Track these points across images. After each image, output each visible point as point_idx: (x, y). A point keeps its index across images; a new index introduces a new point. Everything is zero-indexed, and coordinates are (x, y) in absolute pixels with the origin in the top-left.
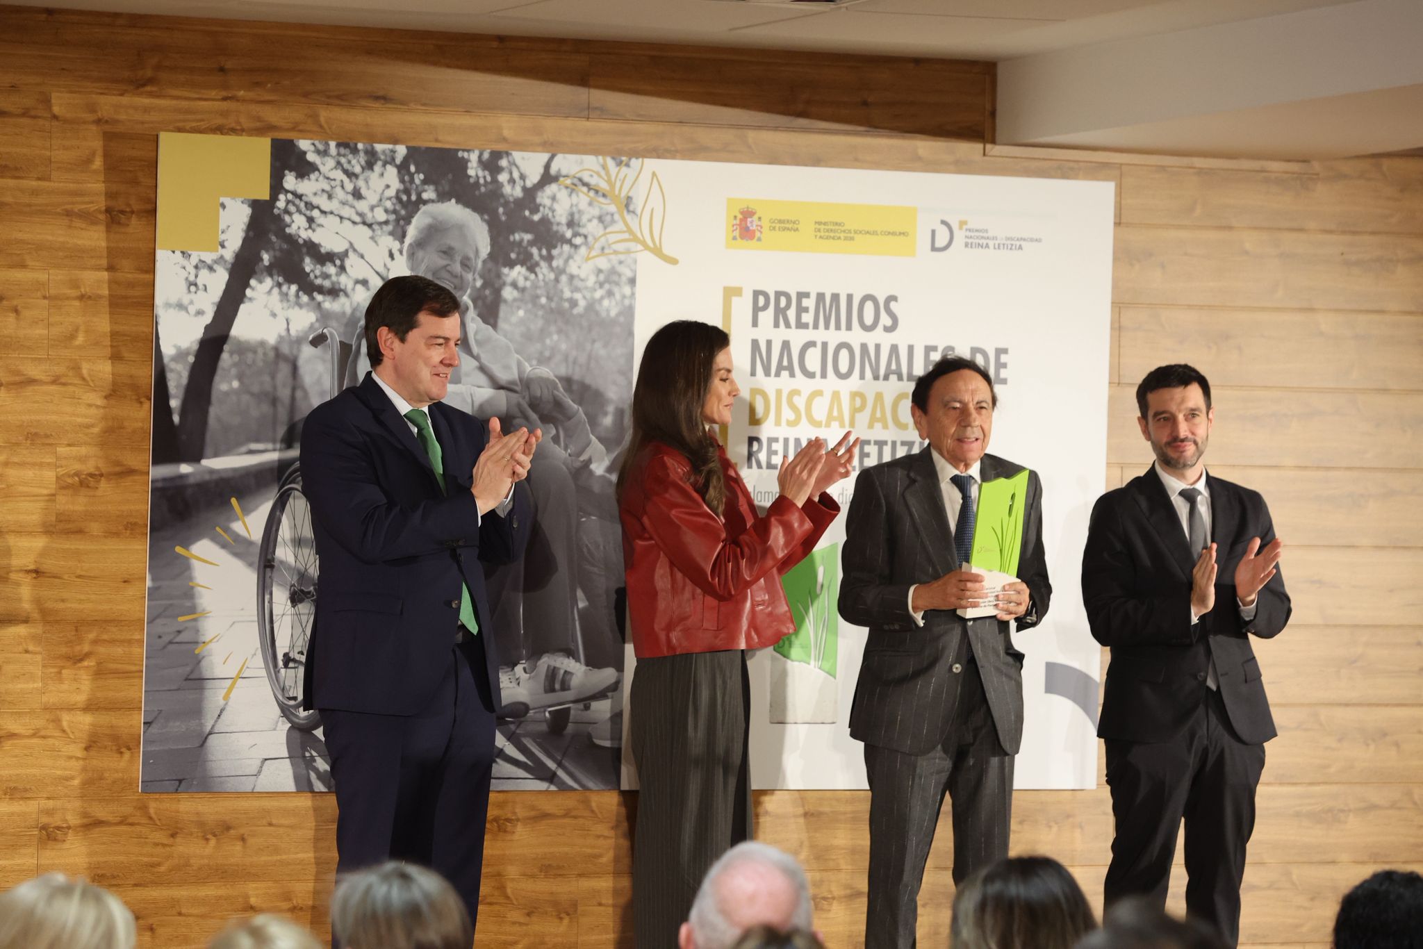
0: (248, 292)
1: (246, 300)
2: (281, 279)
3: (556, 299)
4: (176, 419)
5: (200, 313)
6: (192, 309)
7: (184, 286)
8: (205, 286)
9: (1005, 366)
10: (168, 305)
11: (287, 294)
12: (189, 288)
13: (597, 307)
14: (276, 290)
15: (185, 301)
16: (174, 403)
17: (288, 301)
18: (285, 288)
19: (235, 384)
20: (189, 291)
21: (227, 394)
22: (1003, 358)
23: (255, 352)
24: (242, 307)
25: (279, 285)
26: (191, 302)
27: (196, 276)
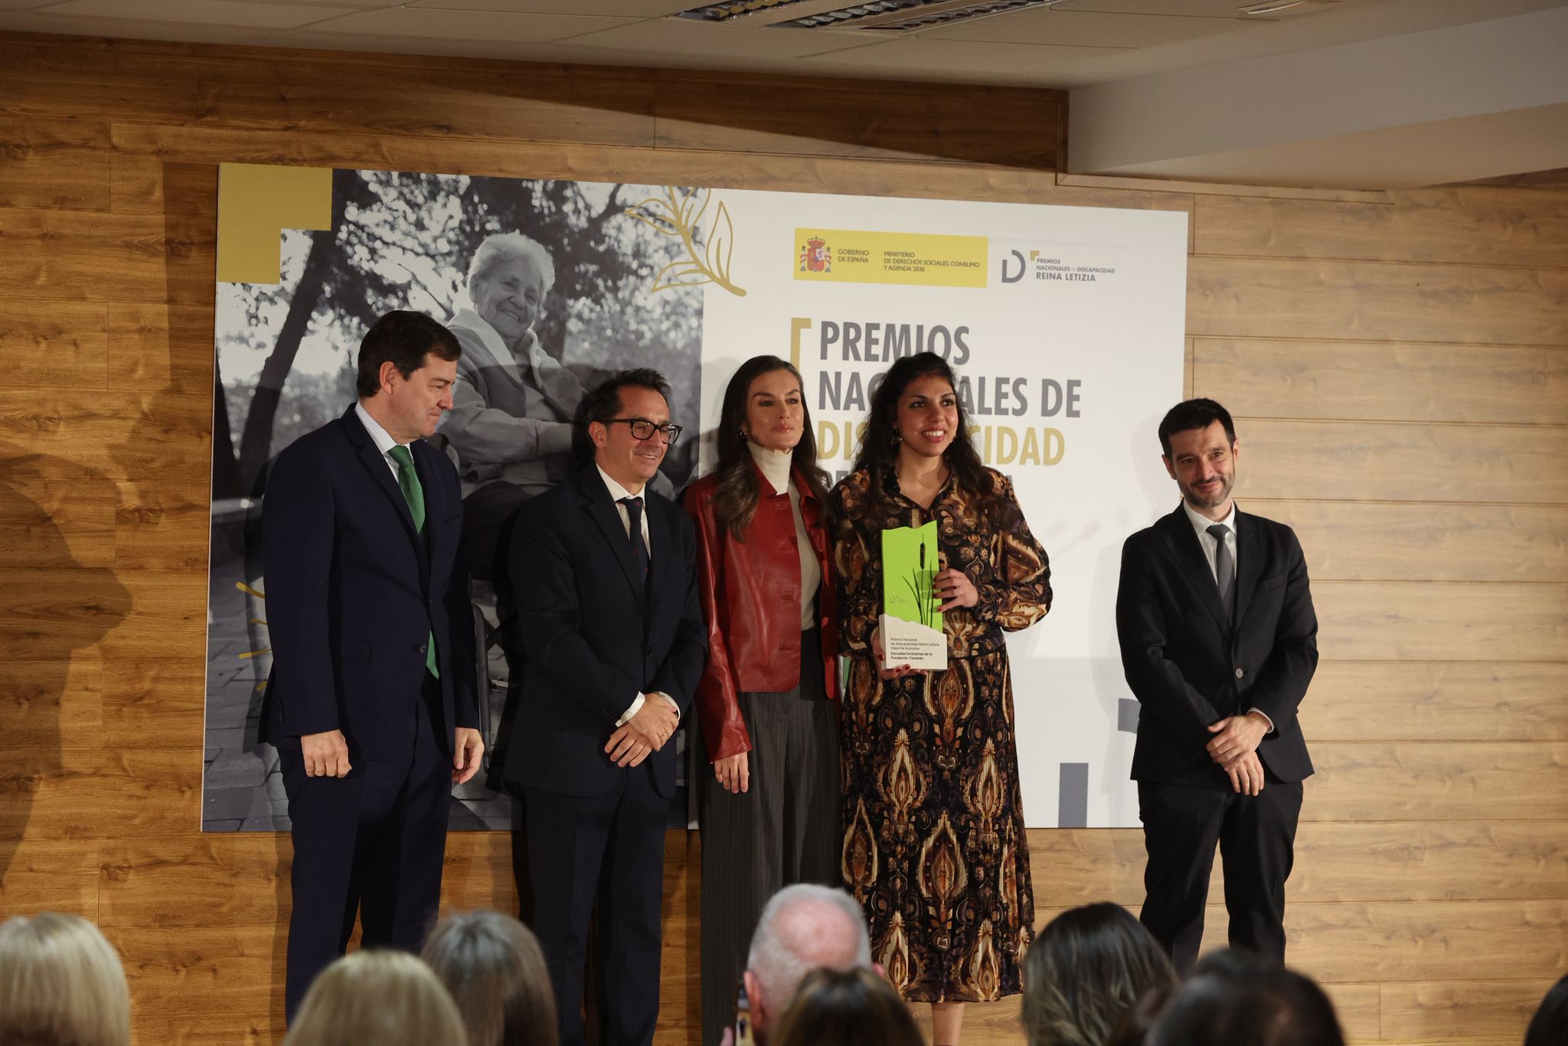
0: (310, 325)
1: (307, 332)
2: (343, 312)
3: (622, 331)
4: (237, 453)
5: (261, 346)
6: (253, 342)
7: (244, 318)
8: (266, 319)
9: (1077, 398)
10: (228, 338)
11: (349, 327)
12: (250, 321)
13: (664, 339)
14: (338, 323)
15: (246, 333)
16: (235, 437)
17: (350, 333)
18: (346, 320)
19: (297, 418)
20: (250, 324)
21: (288, 428)
22: (1076, 391)
23: (317, 385)
24: (304, 339)
25: (341, 318)
26: (252, 335)
27: (257, 309)
